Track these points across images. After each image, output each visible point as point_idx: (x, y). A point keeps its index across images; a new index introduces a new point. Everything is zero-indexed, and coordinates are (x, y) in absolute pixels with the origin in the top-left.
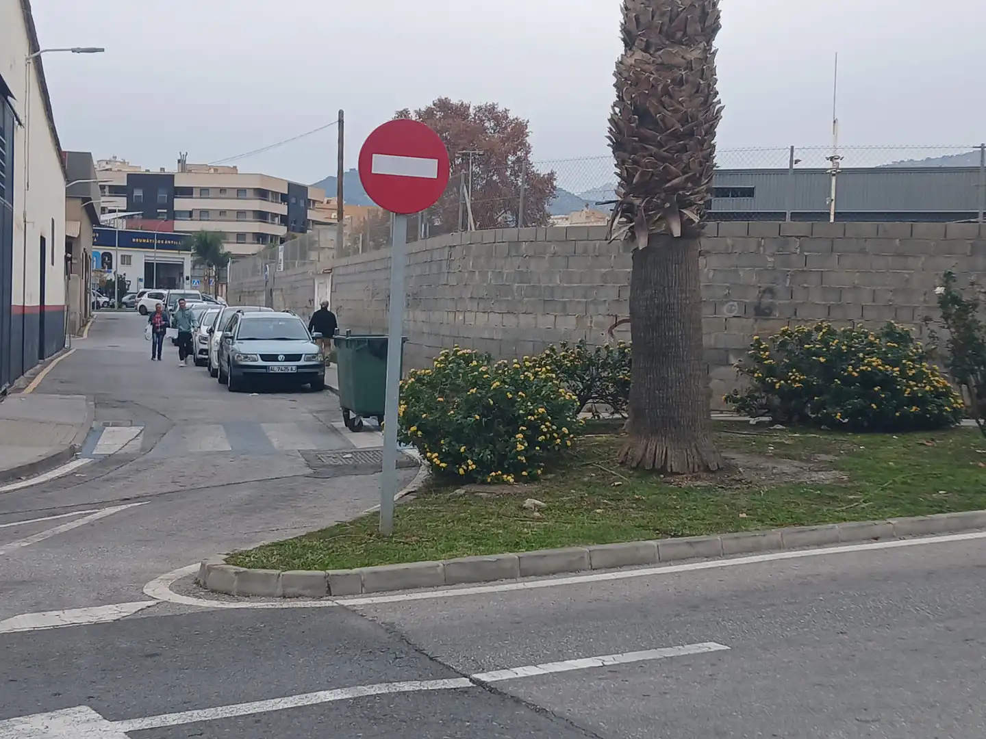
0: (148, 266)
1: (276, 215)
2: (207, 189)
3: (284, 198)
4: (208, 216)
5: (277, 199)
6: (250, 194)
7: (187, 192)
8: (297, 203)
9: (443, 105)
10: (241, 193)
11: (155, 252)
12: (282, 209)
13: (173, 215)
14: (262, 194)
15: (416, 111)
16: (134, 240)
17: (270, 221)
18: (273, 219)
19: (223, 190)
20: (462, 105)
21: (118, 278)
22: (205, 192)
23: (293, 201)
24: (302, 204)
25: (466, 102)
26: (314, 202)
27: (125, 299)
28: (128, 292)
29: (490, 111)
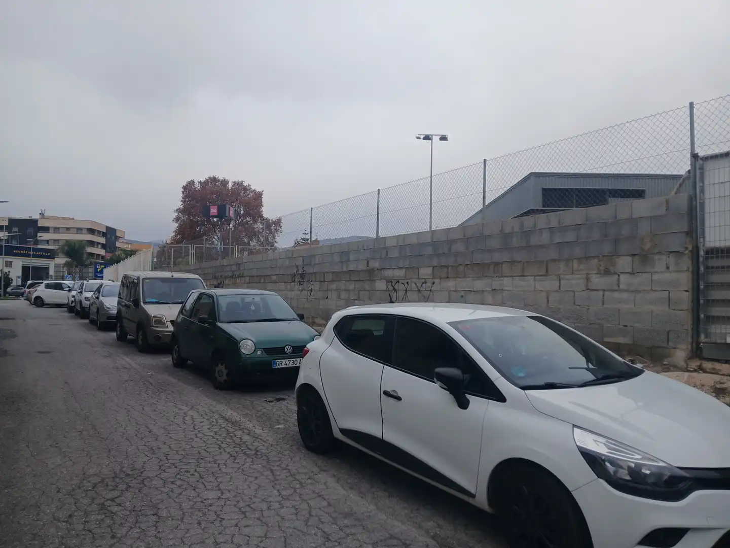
0: (25, 269)
1: (99, 243)
2: (58, 228)
3: (104, 235)
4: (59, 243)
5: (100, 234)
6: (85, 231)
7: (46, 229)
8: (111, 237)
9: (214, 180)
10: (79, 230)
11: (31, 260)
12: (102, 240)
13: (37, 242)
14: (91, 231)
15: (198, 182)
16: (15, 251)
17: (96, 246)
18: (97, 246)
19: (68, 229)
20: (225, 180)
21: (4, 275)
22: (57, 230)
23: (109, 236)
24: (113, 238)
25: (227, 179)
26: (120, 237)
27: (9, 290)
28: (11, 285)
29: (239, 185)
